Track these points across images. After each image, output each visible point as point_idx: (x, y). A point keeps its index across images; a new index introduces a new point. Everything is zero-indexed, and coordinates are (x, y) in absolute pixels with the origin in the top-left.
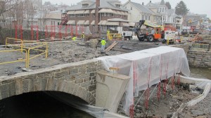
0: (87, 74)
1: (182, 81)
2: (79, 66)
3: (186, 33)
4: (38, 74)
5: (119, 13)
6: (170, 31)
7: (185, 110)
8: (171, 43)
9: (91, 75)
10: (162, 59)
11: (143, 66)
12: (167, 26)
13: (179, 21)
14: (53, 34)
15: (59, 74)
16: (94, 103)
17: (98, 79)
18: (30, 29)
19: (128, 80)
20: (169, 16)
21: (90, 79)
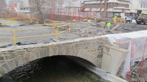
2: (92, 40)
4: (63, 44)
5: (123, 3)
9: (99, 47)
11: (139, 43)
14: (74, 18)
15: (77, 45)
16: (100, 67)
17: (105, 50)
18: (59, 14)
19: (127, 53)
21: (99, 49)
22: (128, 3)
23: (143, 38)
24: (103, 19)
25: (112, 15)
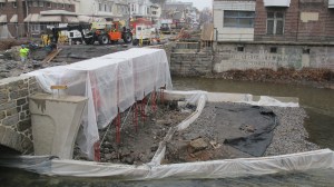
0: (12, 102)
1: (167, 98)
3: (167, 29)
5: (60, 1)
6: (143, 26)
7: (176, 135)
8: (146, 43)
10: (135, 67)
11: (107, 78)
12: (139, 19)
13: (155, 13)
20: (140, 5)
22: (73, 2)
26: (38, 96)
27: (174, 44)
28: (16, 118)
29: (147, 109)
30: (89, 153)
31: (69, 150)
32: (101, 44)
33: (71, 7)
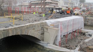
0: (40, 28)
1: (82, 31)
2: (36, 24)
3: (84, 11)
4: (19, 27)
5: (54, 2)
6: (77, 10)
7: (84, 43)
8: (77, 15)
9: (42, 28)
10: (73, 21)
12: (76, 8)
13: (81, 6)
15: (28, 27)
17: (45, 30)
18: (15, 10)
19: (58, 30)
20: (76, 3)
21: (41, 30)
22: (57, 2)
23: (66, 21)
24: (43, 12)
25: (48, 10)
26: (46, 27)
27: (86, 15)
28: (41, 32)
29: (76, 34)
30: (58, 44)
31: (53, 42)
32: (64, 14)
33: (57, 4)
